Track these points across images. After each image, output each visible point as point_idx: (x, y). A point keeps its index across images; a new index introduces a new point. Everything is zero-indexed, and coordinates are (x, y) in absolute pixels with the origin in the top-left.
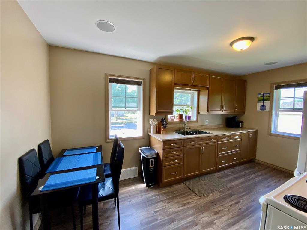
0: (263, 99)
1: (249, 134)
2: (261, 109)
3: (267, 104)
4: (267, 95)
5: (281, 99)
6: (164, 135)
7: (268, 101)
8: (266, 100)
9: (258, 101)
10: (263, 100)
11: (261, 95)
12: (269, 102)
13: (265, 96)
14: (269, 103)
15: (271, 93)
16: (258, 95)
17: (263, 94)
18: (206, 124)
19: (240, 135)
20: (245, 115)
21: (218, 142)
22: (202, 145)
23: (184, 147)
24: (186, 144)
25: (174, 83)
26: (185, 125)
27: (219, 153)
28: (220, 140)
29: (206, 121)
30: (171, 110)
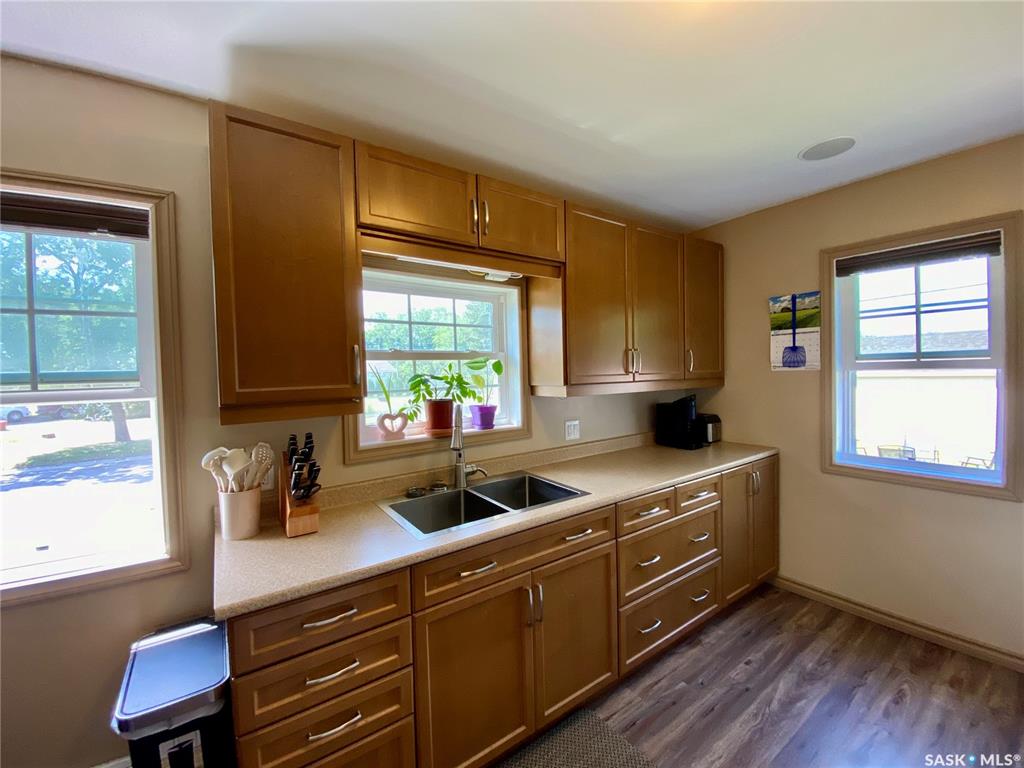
0: (791, 319)
1: (749, 475)
2: (786, 364)
3: (808, 338)
4: (807, 300)
5: (862, 315)
7: (815, 326)
8: (806, 322)
9: (773, 329)
10: (794, 325)
11: (784, 305)
12: (818, 329)
13: (798, 306)
14: (818, 336)
15: (823, 293)
16: (771, 303)
17: (789, 297)
18: (568, 438)
19: (716, 484)
20: (724, 389)
21: (616, 537)
22: (530, 573)
23: (417, 615)
24: (426, 593)
25: (357, 226)
26: (460, 455)
27: (626, 595)
28: (624, 525)
29: (567, 423)
30: (349, 386)
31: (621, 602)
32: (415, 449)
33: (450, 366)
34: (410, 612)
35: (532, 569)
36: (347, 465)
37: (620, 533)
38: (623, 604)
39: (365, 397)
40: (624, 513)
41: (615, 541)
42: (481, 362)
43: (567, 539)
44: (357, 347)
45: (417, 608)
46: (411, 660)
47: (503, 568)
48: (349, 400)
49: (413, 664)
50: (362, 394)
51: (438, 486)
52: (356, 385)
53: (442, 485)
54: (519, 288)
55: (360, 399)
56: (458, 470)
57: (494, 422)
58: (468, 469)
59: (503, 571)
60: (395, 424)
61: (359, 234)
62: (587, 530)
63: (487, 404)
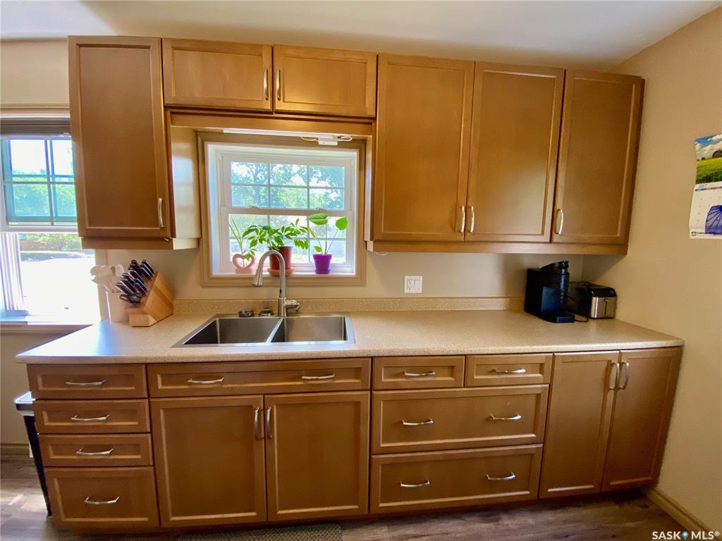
2: (710, 229)
11: (718, 147)
16: (698, 146)
18: (407, 291)
19: (542, 365)
20: (626, 257)
21: (371, 390)
22: (261, 397)
23: (152, 400)
24: (160, 387)
25: (165, 107)
26: (281, 292)
27: (382, 445)
28: (383, 380)
29: (407, 278)
30: (159, 228)
31: (374, 450)
33: (298, 221)
34: (146, 396)
35: (264, 394)
36: (203, 287)
37: (376, 386)
38: (377, 452)
39: (172, 237)
40: (383, 369)
41: (369, 393)
42: (321, 218)
43: (303, 377)
44: (160, 200)
45: (152, 395)
46: (149, 430)
47: (232, 386)
48: (162, 239)
49: (151, 432)
50: (169, 235)
51: (265, 312)
52: (162, 229)
53: (268, 312)
54: (358, 150)
55: (169, 239)
56: (279, 302)
57: (330, 268)
58: (289, 303)
59: (232, 388)
60: (245, 262)
61: (169, 113)
62: (332, 374)
63: (324, 253)
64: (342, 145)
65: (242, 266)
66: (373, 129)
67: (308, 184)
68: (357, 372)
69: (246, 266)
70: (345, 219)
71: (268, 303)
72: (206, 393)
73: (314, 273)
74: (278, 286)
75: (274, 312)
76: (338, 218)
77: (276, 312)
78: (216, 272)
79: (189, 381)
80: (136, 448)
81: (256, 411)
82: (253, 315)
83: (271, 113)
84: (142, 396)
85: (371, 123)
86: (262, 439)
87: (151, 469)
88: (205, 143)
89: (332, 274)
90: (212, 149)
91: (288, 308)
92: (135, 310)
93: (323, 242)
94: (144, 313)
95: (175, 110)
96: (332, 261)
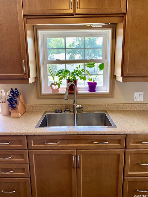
6: (15, 119)
18: (135, 100)
21: (125, 149)
22: (75, 150)
23: (29, 150)
24: (32, 145)
25: (24, 16)
26: (74, 101)
27: (129, 173)
28: (131, 144)
29: (136, 93)
30: (23, 74)
31: (126, 175)
32: (61, 96)
33: (80, 66)
34: (27, 149)
35: (76, 149)
36: (38, 99)
37: (128, 147)
38: (127, 176)
39: (29, 78)
40: (131, 139)
41: (124, 150)
42: (92, 64)
43: (94, 143)
44: (24, 61)
45: (29, 148)
46: (28, 163)
47: (63, 145)
48: (24, 79)
49: (29, 164)
50: (28, 77)
51: (67, 111)
52: (25, 74)
53: (68, 111)
54: (112, 29)
55: (27, 79)
56: (74, 106)
57: (96, 89)
58: (78, 106)
59: (63, 146)
60: (56, 87)
61: (25, 18)
62: (107, 142)
63: (93, 82)
64: (104, 27)
65: (54, 88)
66: (124, 19)
67: (84, 47)
68: (119, 141)
69: (56, 89)
70: (103, 64)
71: (67, 106)
72: (52, 148)
73: (88, 92)
74: (73, 98)
75: (71, 110)
76: (100, 64)
77: (72, 110)
78: (44, 92)
79: (45, 143)
80: (23, 170)
81: (74, 156)
82: (61, 112)
83: (73, 15)
84: (26, 149)
85: (123, 16)
86: (76, 168)
87: (29, 179)
88: (37, 30)
89: (97, 92)
90: (40, 32)
91: (77, 109)
92: (14, 111)
93: (92, 77)
94: (17, 112)
95: (28, 17)
96: (97, 86)
